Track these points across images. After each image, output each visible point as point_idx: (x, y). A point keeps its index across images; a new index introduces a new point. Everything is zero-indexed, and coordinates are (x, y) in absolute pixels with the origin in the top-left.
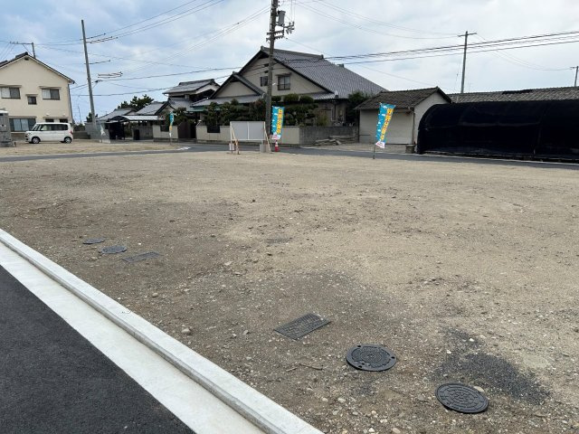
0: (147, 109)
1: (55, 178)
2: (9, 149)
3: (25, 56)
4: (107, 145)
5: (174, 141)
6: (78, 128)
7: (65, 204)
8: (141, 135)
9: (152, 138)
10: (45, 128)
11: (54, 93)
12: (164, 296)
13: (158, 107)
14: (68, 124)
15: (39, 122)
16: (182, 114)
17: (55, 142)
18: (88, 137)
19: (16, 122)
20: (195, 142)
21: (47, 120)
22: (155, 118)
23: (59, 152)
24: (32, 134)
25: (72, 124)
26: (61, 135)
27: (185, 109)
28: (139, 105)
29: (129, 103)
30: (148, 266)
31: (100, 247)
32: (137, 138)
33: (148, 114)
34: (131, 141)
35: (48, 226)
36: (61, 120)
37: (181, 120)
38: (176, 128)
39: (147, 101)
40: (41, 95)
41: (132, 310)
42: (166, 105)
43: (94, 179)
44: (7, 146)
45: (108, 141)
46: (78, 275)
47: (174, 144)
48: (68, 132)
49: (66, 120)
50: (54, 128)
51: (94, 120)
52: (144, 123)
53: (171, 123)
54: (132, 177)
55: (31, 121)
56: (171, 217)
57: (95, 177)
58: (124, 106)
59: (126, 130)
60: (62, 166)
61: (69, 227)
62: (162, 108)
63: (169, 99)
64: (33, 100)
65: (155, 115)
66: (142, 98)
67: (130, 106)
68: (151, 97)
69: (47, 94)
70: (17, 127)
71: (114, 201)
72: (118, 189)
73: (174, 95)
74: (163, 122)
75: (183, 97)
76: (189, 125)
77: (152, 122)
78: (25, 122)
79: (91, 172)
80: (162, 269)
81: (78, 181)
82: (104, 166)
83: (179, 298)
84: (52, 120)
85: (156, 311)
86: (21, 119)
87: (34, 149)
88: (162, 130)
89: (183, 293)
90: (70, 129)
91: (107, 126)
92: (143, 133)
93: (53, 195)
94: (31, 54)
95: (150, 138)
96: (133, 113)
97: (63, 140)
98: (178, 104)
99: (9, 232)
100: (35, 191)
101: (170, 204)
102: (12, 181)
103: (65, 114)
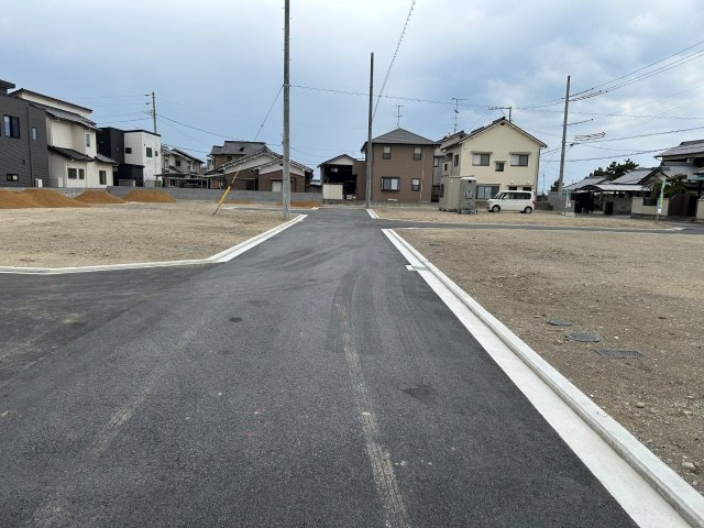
0: (629, 177)
1: (516, 248)
2: (470, 216)
3: (502, 121)
4: (570, 218)
5: (661, 218)
6: (540, 198)
7: (527, 278)
8: (615, 208)
9: (629, 213)
10: (507, 196)
11: (523, 159)
12: (652, 410)
13: (643, 175)
14: (532, 193)
15: (504, 189)
16: (681, 184)
17: (515, 212)
18: (549, 208)
19: (481, 190)
20: (693, 221)
21: (511, 188)
22: (638, 188)
23: (518, 223)
24: (494, 202)
25: (536, 193)
26: (522, 204)
27: (685, 177)
28: (617, 171)
29: (604, 170)
30: (628, 367)
31: (568, 331)
32: (609, 212)
33: (628, 183)
34: (599, 215)
35: (507, 297)
36: (525, 189)
37: (676, 192)
38: (667, 202)
39: (630, 166)
40: (509, 161)
41: (610, 414)
42: (655, 171)
43: (558, 254)
44: (469, 213)
45: (573, 214)
46: (542, 355)
47: (661, 223)
48: (530, 202)
49: (529, 189)
50: (516, 196)
51: (561, 188)
52: (621, 194)
53: (662, 195)
54: (604, 257)
55: (495, 189)
56: (660, 312)
57: (560, 252)
58: (598, 173)
59: (595, 202)
60: (522, 237)
61: (531, 302)
62: (650, 176)
63: (662, 164)
64: (500, 167)
65: (639, 184)
66: (623, 163)
67: (606, 173)
68: (635, 162)
69: (516, 160)
70: (481, 195)
71: (583, 281)
72: (587, 269)
73: (669, 159)
74: (648, 194)
75: (685, 160)
76: (687, 198)
77: (631, 194)
78: (489, 190)
79: (554, 246)
80: (648, 375)
81: (539, 254)
82: (570, 241)
83: (677, 419)
84: (515, 188)
85: (642, 426)
86: (485, 186)
87: (494, 218)
88: (645, 204)
89: (682, 414)
90: (533, 198)
91: (574, 196)
92: (617, 207)
93: (514, 266)
94: (507, 118)
95: (627, 213)
96: (607, 182)
97: (523, 209)
98: (675, 171)
99: (472, 296)
100: (495, 259)
101: (658, 296)
102: (474, 247)
103: (530, 182)
